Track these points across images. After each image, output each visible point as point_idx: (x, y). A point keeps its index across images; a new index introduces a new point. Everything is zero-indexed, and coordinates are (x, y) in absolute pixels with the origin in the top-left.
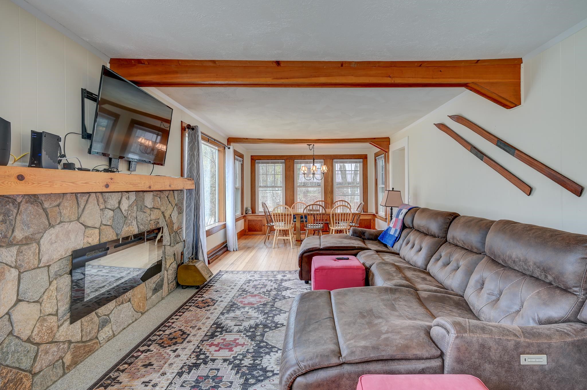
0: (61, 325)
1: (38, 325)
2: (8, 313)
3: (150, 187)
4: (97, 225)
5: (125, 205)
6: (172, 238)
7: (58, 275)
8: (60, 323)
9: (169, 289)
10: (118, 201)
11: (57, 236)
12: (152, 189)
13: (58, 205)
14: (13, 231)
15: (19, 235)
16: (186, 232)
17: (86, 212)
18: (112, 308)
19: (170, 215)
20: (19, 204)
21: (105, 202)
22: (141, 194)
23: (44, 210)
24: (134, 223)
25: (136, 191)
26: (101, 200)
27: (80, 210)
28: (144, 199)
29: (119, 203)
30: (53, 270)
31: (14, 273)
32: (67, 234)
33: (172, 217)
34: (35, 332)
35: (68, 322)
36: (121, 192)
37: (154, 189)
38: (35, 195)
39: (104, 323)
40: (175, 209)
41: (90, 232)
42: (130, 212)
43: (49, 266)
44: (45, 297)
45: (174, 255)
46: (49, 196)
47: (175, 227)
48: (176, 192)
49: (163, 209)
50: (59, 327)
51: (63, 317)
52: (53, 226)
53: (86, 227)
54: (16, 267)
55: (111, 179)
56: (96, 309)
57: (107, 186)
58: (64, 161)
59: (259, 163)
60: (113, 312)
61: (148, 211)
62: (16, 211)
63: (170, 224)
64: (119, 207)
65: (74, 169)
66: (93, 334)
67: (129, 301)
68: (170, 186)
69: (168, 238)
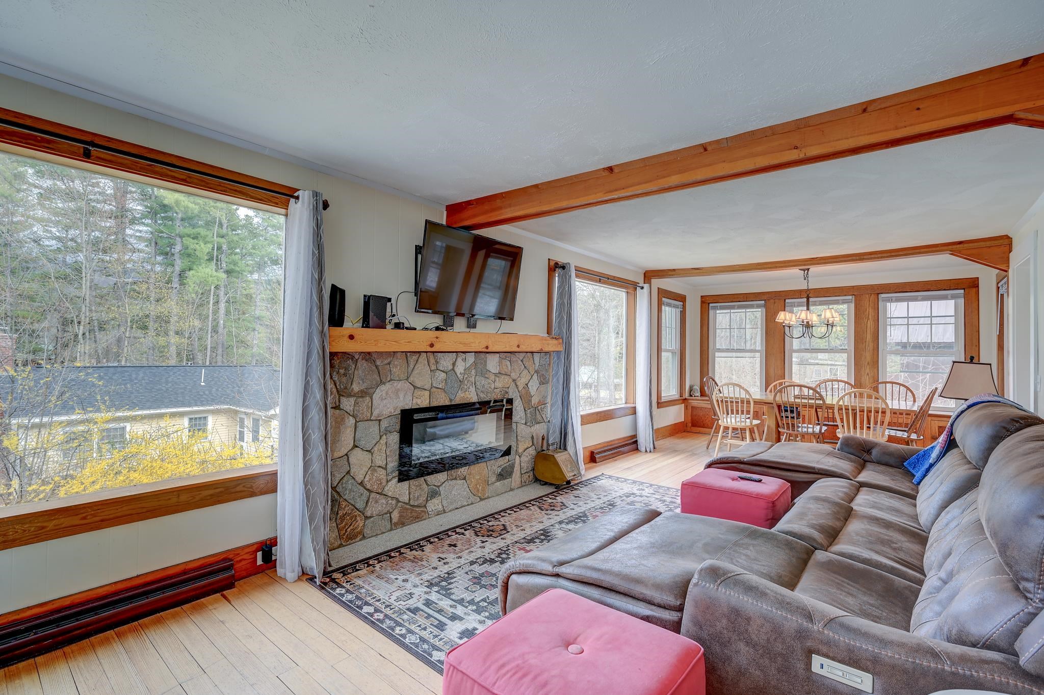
0: (390, 480)
1: (369, 472)
2: (346, 455)
3: (487, 347)
4: (428, 386)
5: (460, 368)
6: (529, 415)
7: (388, 431)
8: (389, 478)
9: (523, 481)
10: (451, 362)
11: (387, 393)
12: (489, 350)
13: (389, 364)
14: (351, 384)
15: (356, 388)
16: (551, 410)
17: (415, 372)
18: (443, 481)
19: (527, 385)
20: (357, 360)
21: (437, 362)
22: (482, 355)
23: (377, 367)
24: (473, 389)
25: (475, 352)
26: (432, 361)
27: (410, 369)
28: (486, 362)
29: (454, 364)
30: (384, 424)
31: (352, 421)
32: (397, 392)
33: (530, 387)
34: (367, 479)
35: (396, 479)
36: (456, 352)
37: (494, 350)
38: (369, 353)
39: (434, 494)
40: (535, 377)
41: (419, 393)
42: (466, 376)
43: (380, 421)
44: (376, 449)
45: (532, 438)
46: (381, 354)
47: (535, 400)
48: (537, 356)
49: (514, 375)
50: (388, 482)
51: (391, 473)
52: (384, 383)
53: (415, 387)
54: (353, 416)
55: (437, 338)
56: (426, 476)
57: (432, 345)
58: (395, 320)
59: (715, 308)
60: (444, 485)
61: (493, 377)
62: (354, 366)
63: (526, 397)
64: (453, 369)
65: (403, 328)
66: (421, 500)
67: (464, 479)
68: (518, 346)
69: (522, 414)
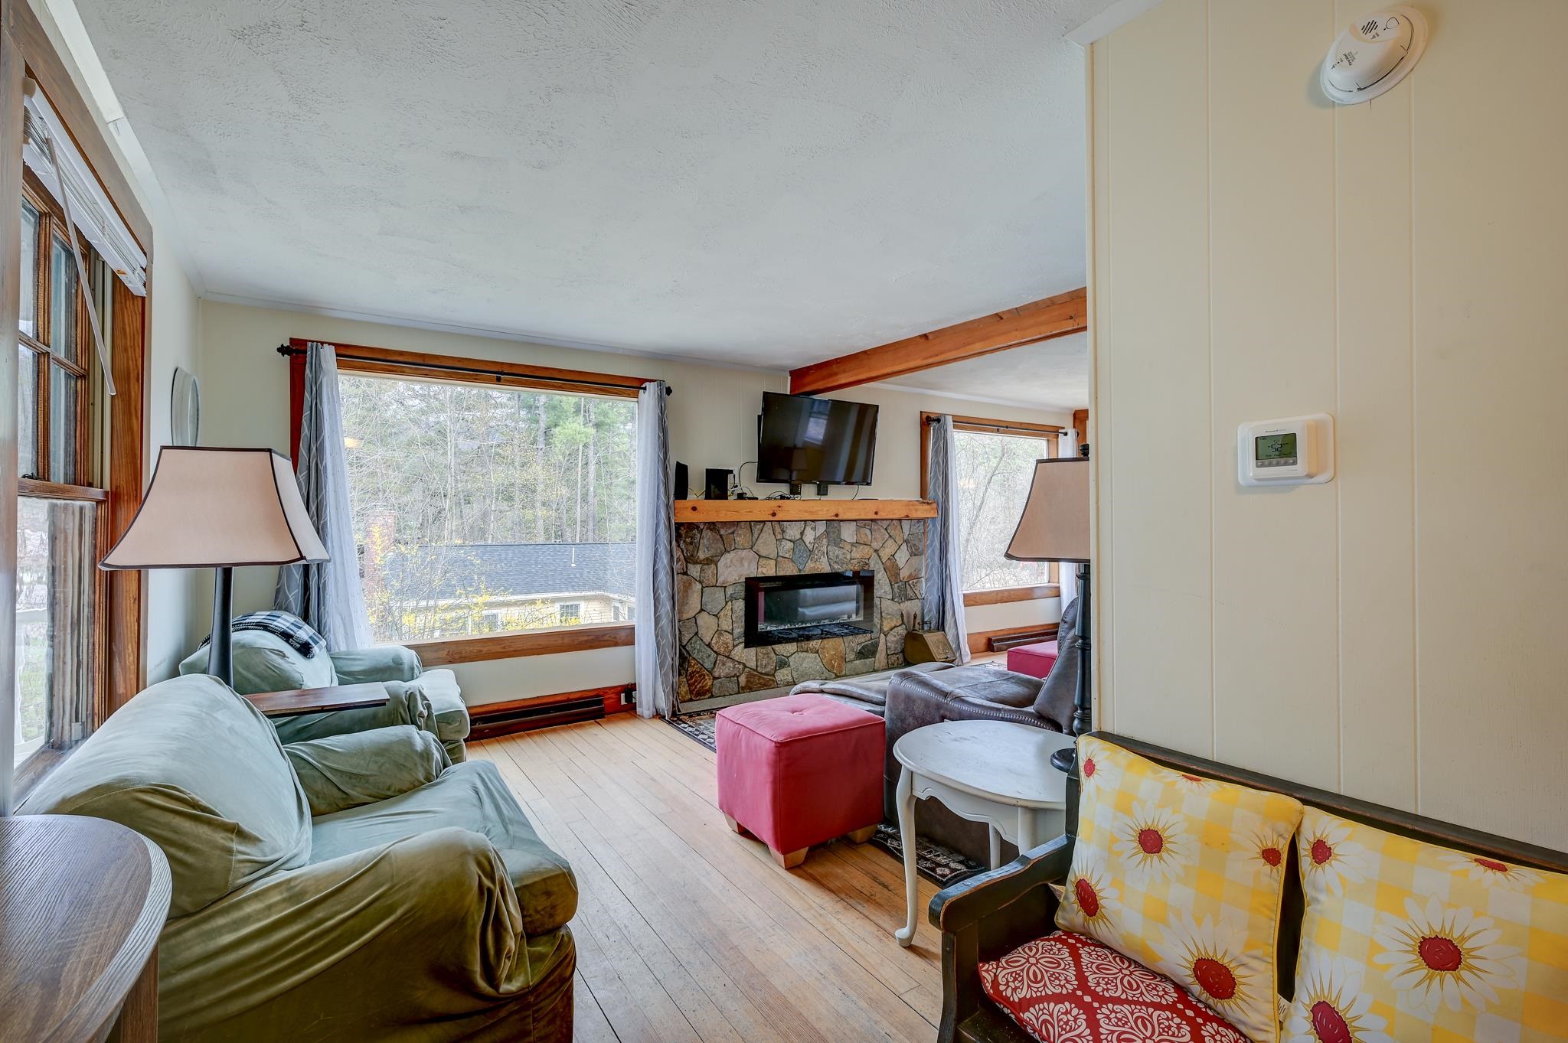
0: (737, 645)
1: (716, 635)
2: (694, 617)
3: (837, 515)
4: (773, 555)
5: (809, 537)
6: (896, 590)
7: (733, 598)
8: (737, 642)
9: (890, 663)
10: (799, 532)
11: (731, 561)
12: (840, 518)
13: (733, 533)
14: (697, 552)
15: (702, 555)
16: (926, 584)
17: (760, 541)
18: (792, 652)
19: (893, 556)
20: (702, 530)
21: (783, 531)
22: (835, 524)
23: (721, 536)
24: (824, 559)
25: (827, 520)
26: (778, 530)
27: (754, 540)
28: (839, 531)
29: (802, 533)
30: (730, 591)
31: (699, 586)
32: (742, 560)
33: (898, 559)
34: (714, 641)
35: (743, 645)
36: (805, 521)
37: (845, 517)
38: (713, 523)
39: (782, 664)
40: (904, 547)
41: (764, 562)
42: (816, 545)
43: (725, 587)
44: (722, 614)
45: (902, 615)
46: (724, 524)
47: (904, 574)
48: (906, 525)
49: (875, 545)
50: (734, 646)
51: (738, 638)
52: (729, 552)
53: (760, 556)
54: (700, 582)
55: (779, 507)
56: (774, 644)
57: (774, 514)
58: (738, 491)
60: (793, 656)
61: (848, 547)
62: (699, 535)
63: (893, 570)
64: (801, 538)
65: (744, 499)
66: (768, 669)
67: (817, 652)
68: (876, 513)
69: (888, 588)
